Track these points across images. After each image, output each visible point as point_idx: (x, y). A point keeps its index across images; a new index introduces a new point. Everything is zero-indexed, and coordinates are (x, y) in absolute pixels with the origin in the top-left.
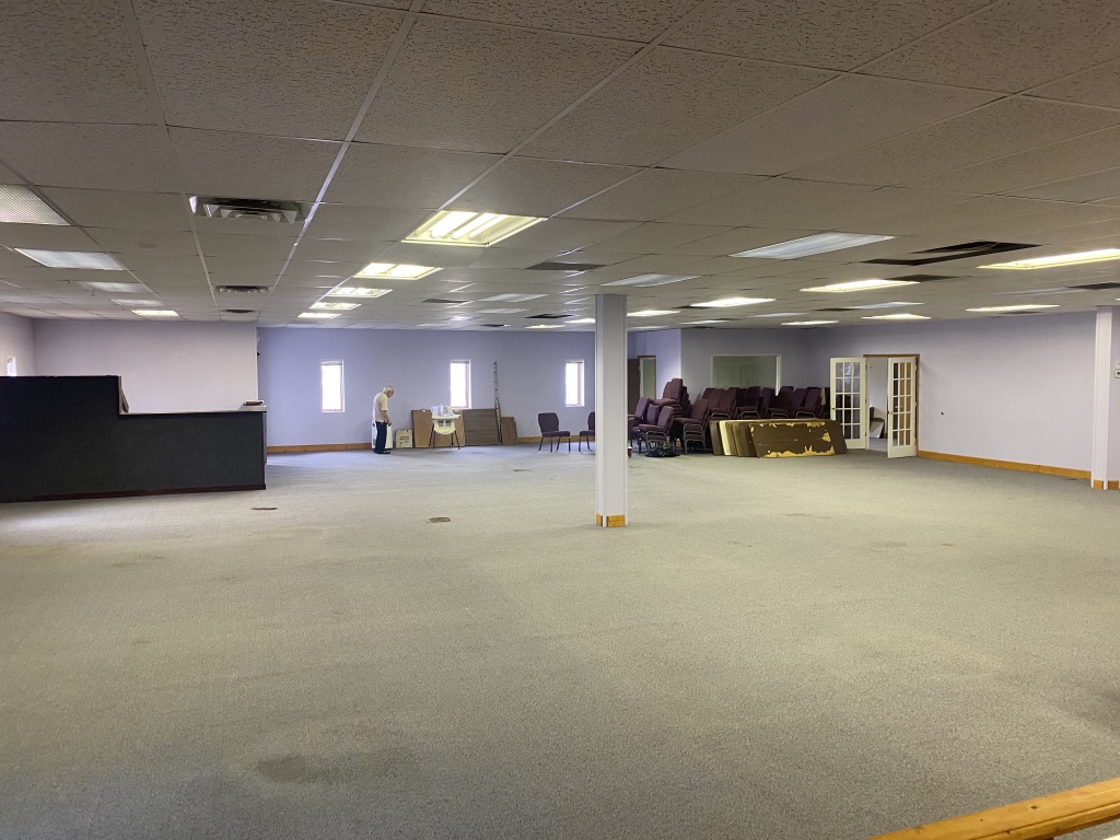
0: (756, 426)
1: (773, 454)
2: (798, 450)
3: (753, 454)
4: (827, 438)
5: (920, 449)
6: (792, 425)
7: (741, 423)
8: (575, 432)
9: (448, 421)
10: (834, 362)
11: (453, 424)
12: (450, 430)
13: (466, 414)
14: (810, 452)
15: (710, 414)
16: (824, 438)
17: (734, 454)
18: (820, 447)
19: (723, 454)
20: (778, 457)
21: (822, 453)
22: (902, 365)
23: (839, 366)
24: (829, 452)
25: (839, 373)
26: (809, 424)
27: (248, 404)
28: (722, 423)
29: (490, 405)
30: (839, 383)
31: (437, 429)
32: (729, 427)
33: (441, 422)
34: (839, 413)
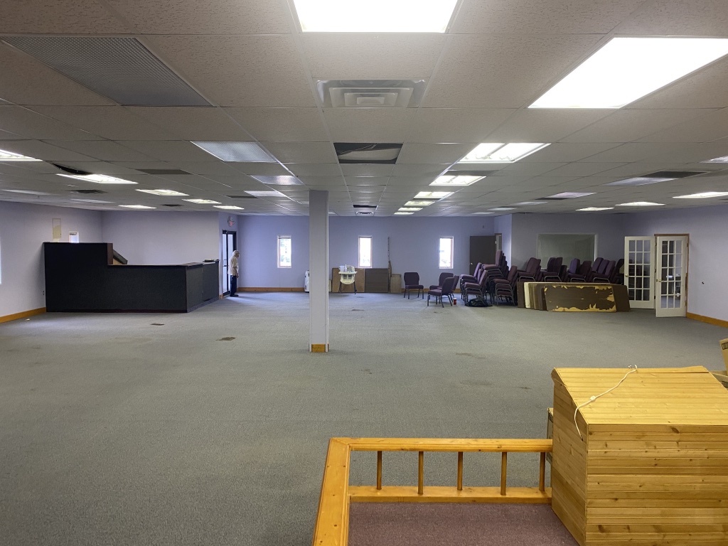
0: (550, 287)
1: (561, 309)
2: (583, 306)
3: (545, 309)
4: (611, 298)
5: (688, 311)
6: (582, 287)
7: (538, 285)
8: (427, 286)
9: (350, 276)
10: (627, 239)
11: (353, 278)
12: (350, 281)
13: (367, 271)
14: (594, 309)
15: (518, 276)
16: (608, 299)
17: (532, 308)
18: (604, 305)
19: (525, 307)
20: (564, 311)
21: (604, 310)
22: (672, 243)
23: (631, 243)
24: (611, 310)
25: (631, 248)
26: (597, 287)
27: (206, 261)
28: (526, 284)
29: (385, 266)
30: (631, 255)
31: (342, 280)
32: (530, 287)
33: (345, 276)
34: (631, 280)
